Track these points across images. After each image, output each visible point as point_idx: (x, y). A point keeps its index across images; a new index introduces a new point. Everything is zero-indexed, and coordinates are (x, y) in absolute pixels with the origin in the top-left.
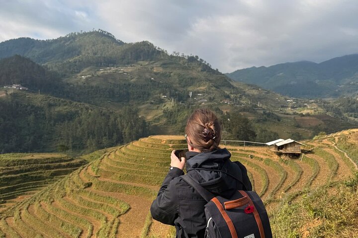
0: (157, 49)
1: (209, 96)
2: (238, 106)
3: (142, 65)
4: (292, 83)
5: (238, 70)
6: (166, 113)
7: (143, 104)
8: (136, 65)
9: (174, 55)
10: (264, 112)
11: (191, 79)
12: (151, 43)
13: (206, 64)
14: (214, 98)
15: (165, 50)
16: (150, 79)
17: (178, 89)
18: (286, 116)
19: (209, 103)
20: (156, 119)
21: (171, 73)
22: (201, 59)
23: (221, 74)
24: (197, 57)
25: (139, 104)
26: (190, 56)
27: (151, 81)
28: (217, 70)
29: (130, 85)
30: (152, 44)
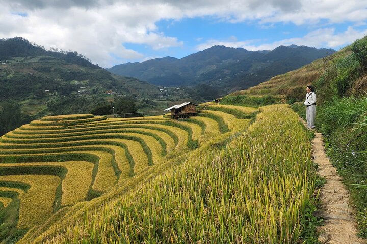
0: (33, 45)
1: (93, 88)
2: (121, 96)
3: (17, 61)
4: (162, 75)
5: (116, 66)
6: (51, 106)
7: (24, 100)
8: (10, 61)
9: (52, 51)
10: (143, 100)
11: (73, 73)
12: (25, 39)
13: (86, 59)
14: (97, 90)
15: (41, 46)
16: (29, 74)
17: (60, 83)
18: (161, 102)
19: (94, 95)
20: (40, 113)
21: (51, 68)
22: (80, 55)
23: (101, 68)
24: (76, 53)
25: (18, 100)
26: (69, 51)
27: (31, 76)
28: (97, 65)
29: (6, 81)
30: (27, 40)
